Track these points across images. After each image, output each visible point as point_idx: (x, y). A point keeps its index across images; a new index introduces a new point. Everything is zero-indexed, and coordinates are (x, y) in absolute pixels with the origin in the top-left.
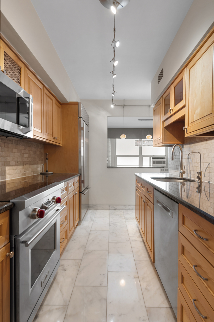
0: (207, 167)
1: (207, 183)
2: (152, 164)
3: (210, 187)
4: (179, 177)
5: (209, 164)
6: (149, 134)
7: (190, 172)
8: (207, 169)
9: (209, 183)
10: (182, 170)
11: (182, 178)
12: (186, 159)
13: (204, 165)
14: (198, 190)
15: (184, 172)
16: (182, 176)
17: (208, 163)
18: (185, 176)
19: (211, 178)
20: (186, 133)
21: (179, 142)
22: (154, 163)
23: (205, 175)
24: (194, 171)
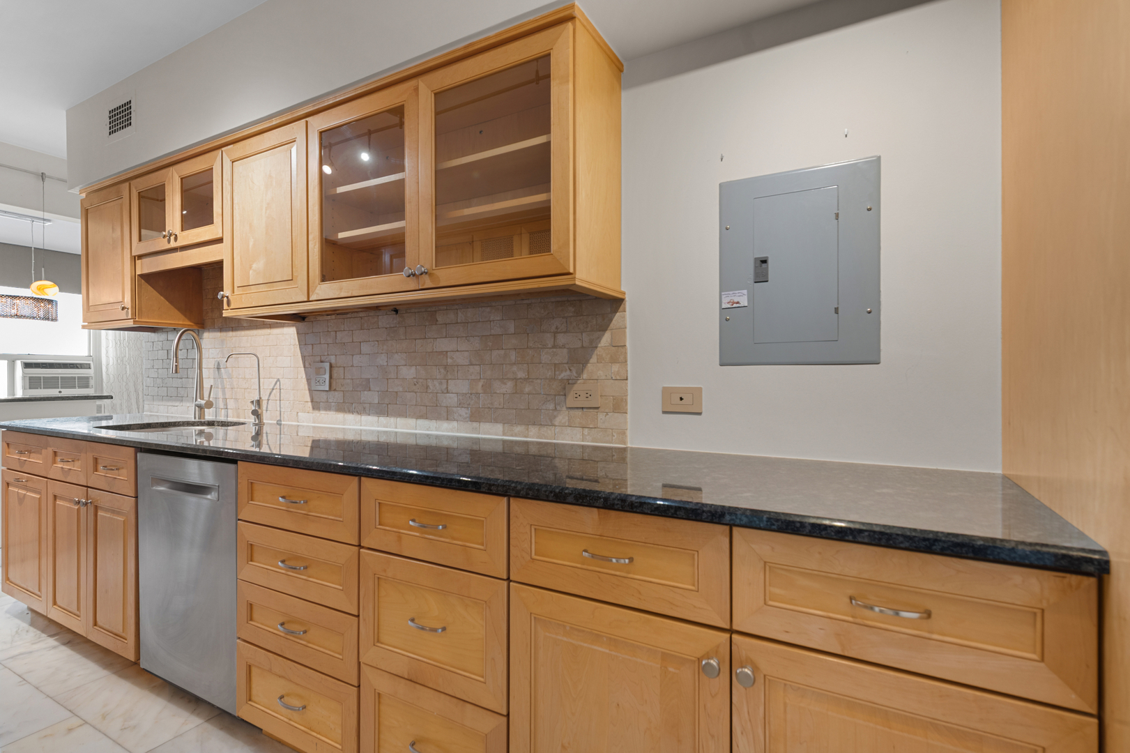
0: (273, 389)
1: (274, 424)
2: (24, 388)
3: (282, 433)
4: (193, 420)
5: (278, 380)
6: (47, 279)
7: (226, 405)
8: (273, 393)
9: (279, 423)
10: (203, 399)
11: (203, 420)
12: (212, 371)
13: (267, 384)
14: (253, 442)
15: (209, 405)
16: (202, 414)
17: (276, 380)
18: (209, 415)
19: (282, 413)
20: (225, 306)
21: (188, 323)
22: (33, 383)
23: (269, 406)
24: (236, 399)
